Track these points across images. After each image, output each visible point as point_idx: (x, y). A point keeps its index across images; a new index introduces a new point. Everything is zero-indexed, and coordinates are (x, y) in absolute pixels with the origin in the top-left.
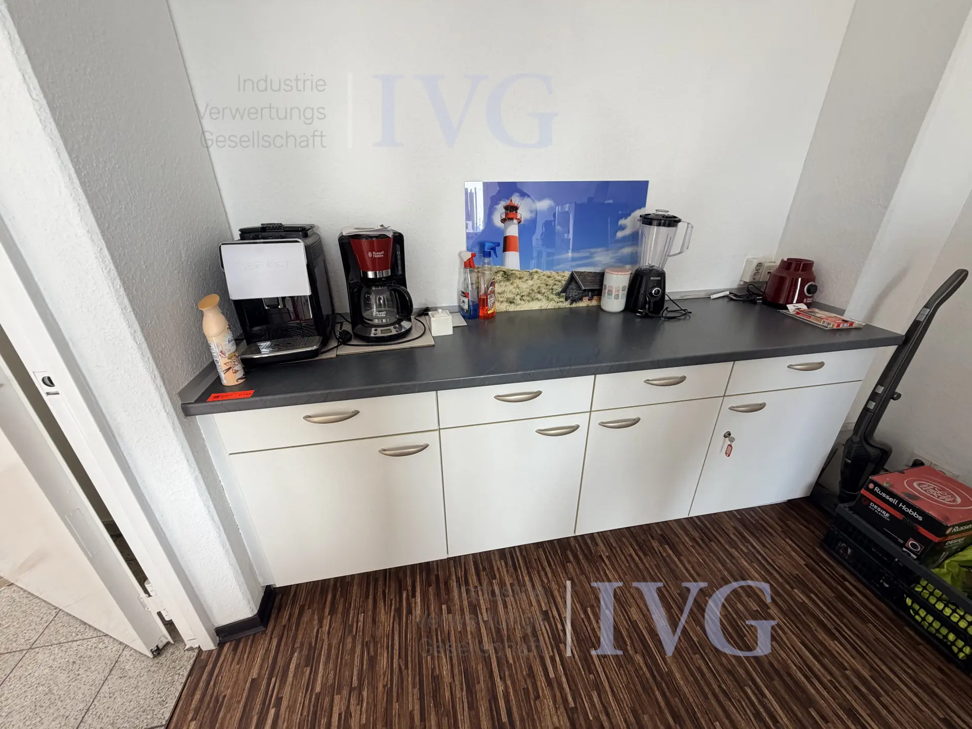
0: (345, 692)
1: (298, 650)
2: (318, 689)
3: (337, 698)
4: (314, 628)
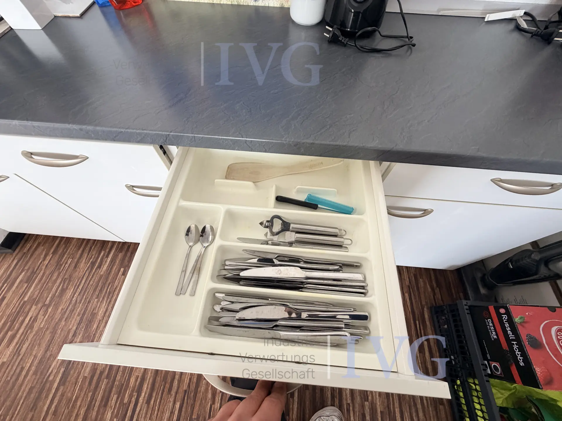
0: (40, 305)
1: (25, 271)
2: (26, 299)
3: (34, 307)
4: (40, 260)
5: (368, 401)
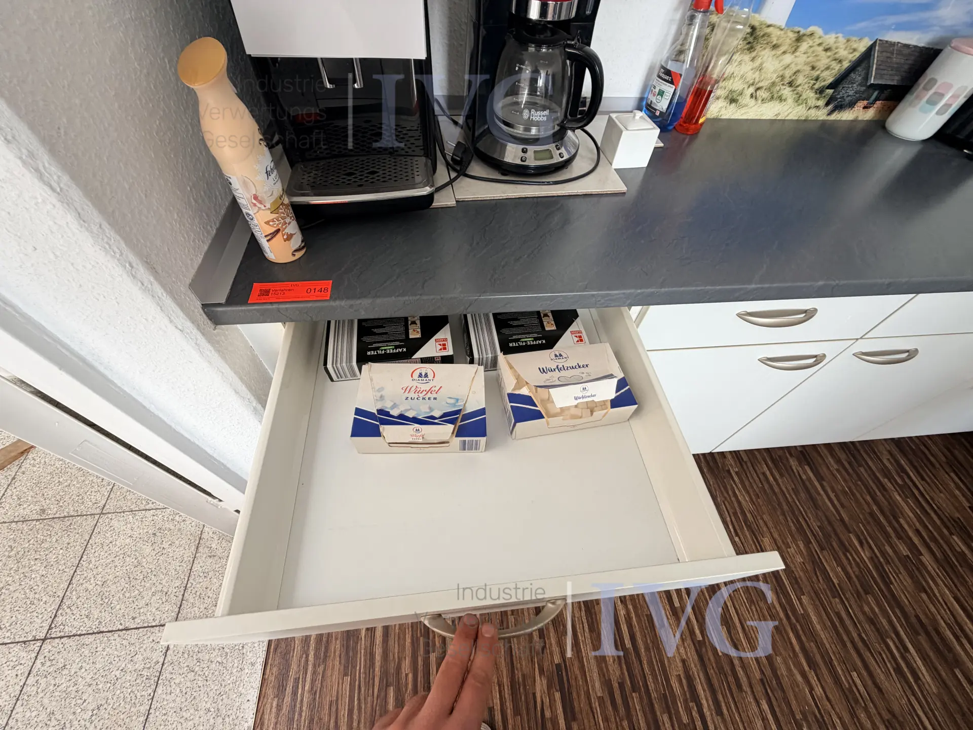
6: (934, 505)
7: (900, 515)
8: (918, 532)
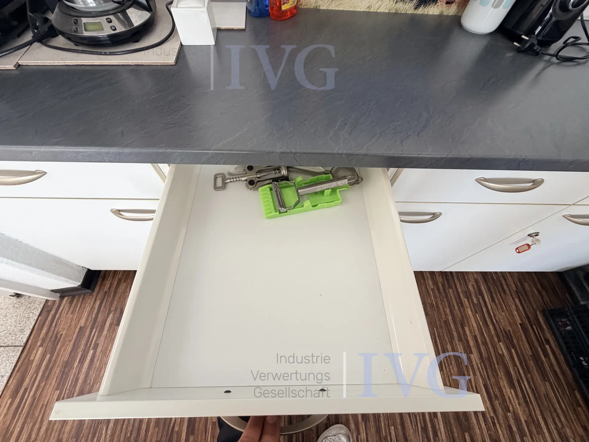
1: (113, 312)
5: (510, 412)
6: (494, 320)
7: (467, 324)
8: (475, 337)
